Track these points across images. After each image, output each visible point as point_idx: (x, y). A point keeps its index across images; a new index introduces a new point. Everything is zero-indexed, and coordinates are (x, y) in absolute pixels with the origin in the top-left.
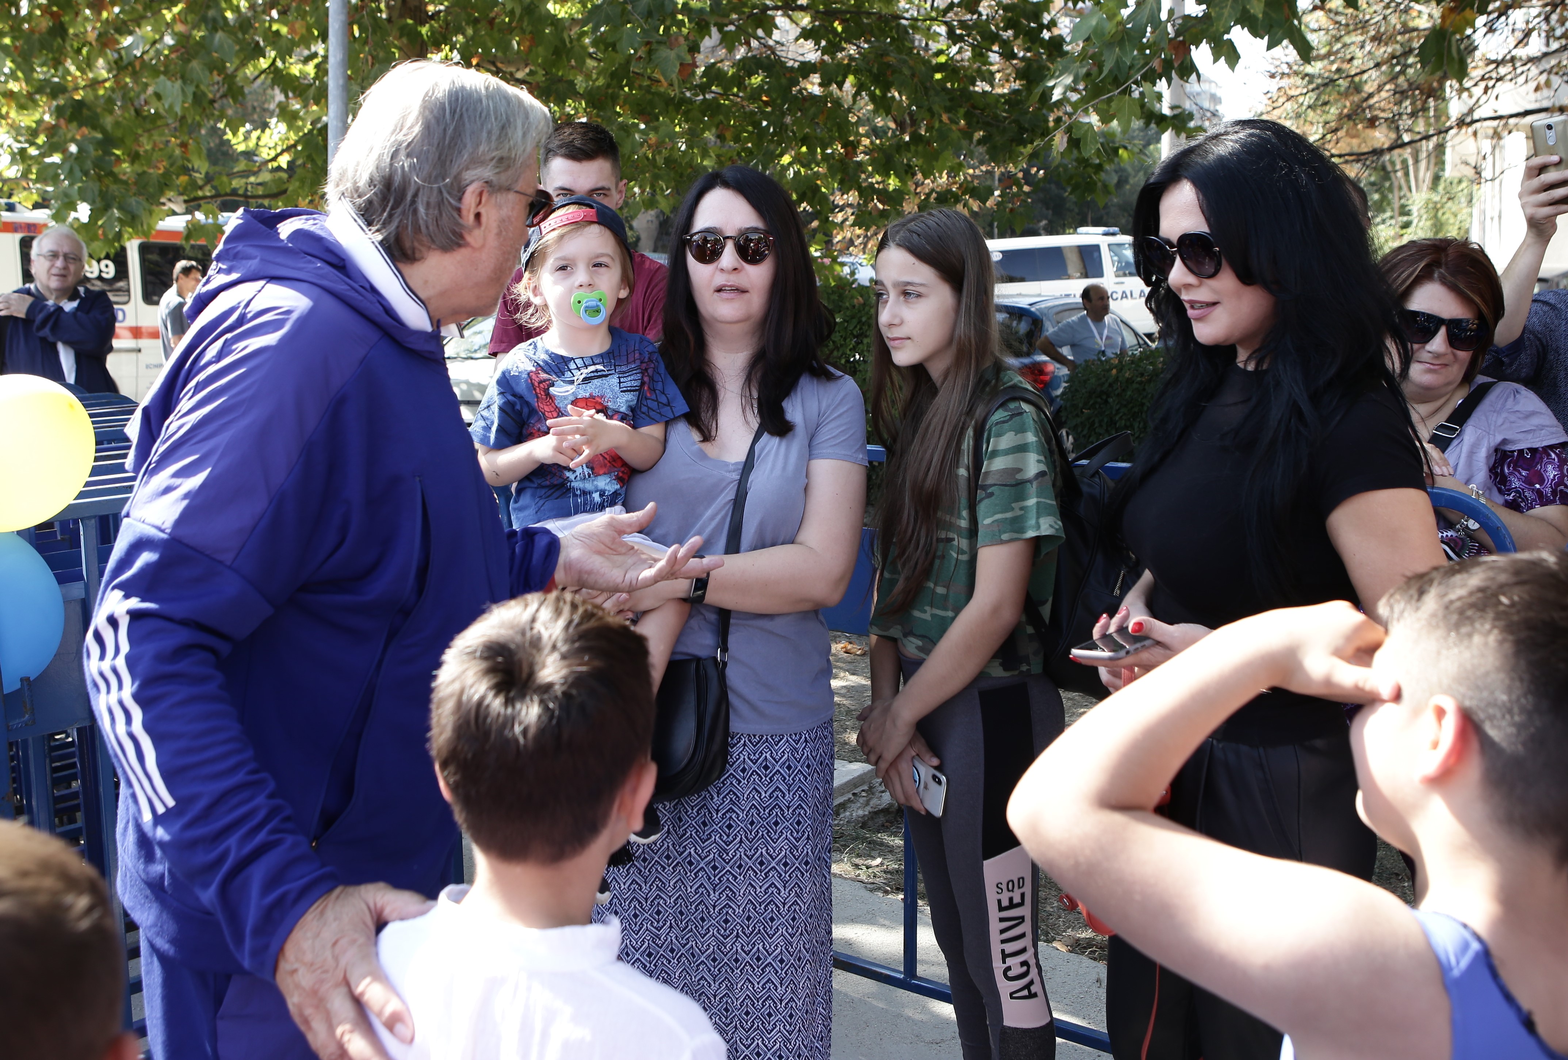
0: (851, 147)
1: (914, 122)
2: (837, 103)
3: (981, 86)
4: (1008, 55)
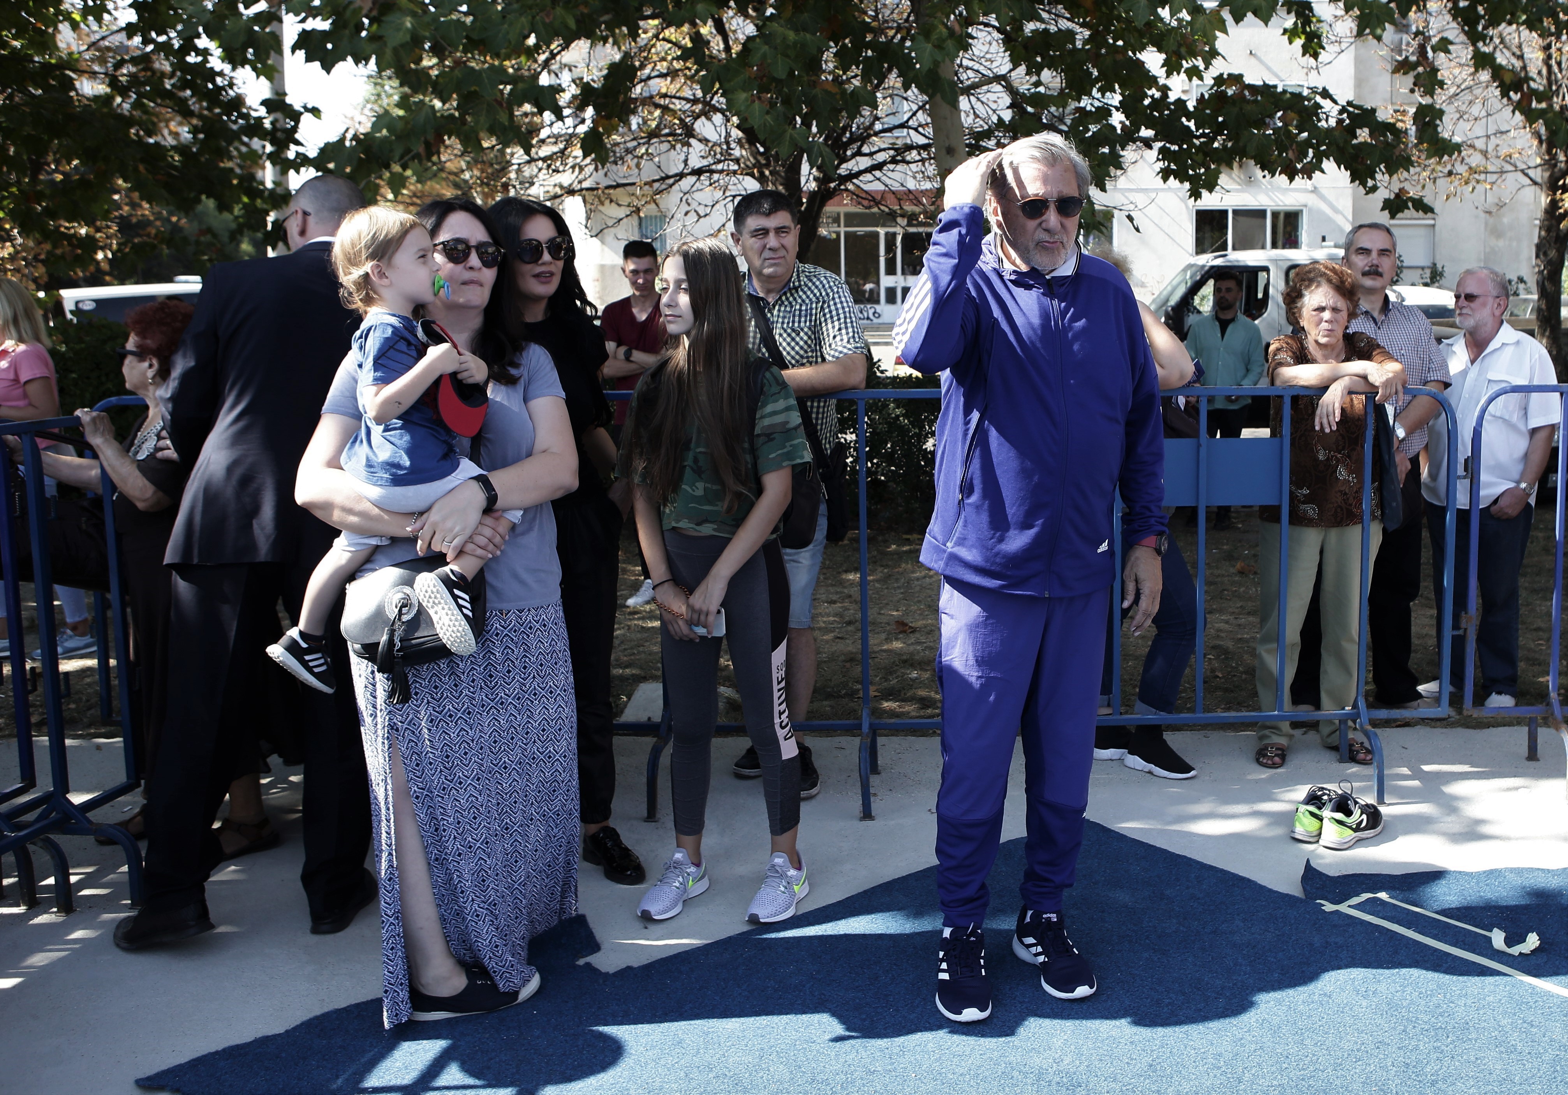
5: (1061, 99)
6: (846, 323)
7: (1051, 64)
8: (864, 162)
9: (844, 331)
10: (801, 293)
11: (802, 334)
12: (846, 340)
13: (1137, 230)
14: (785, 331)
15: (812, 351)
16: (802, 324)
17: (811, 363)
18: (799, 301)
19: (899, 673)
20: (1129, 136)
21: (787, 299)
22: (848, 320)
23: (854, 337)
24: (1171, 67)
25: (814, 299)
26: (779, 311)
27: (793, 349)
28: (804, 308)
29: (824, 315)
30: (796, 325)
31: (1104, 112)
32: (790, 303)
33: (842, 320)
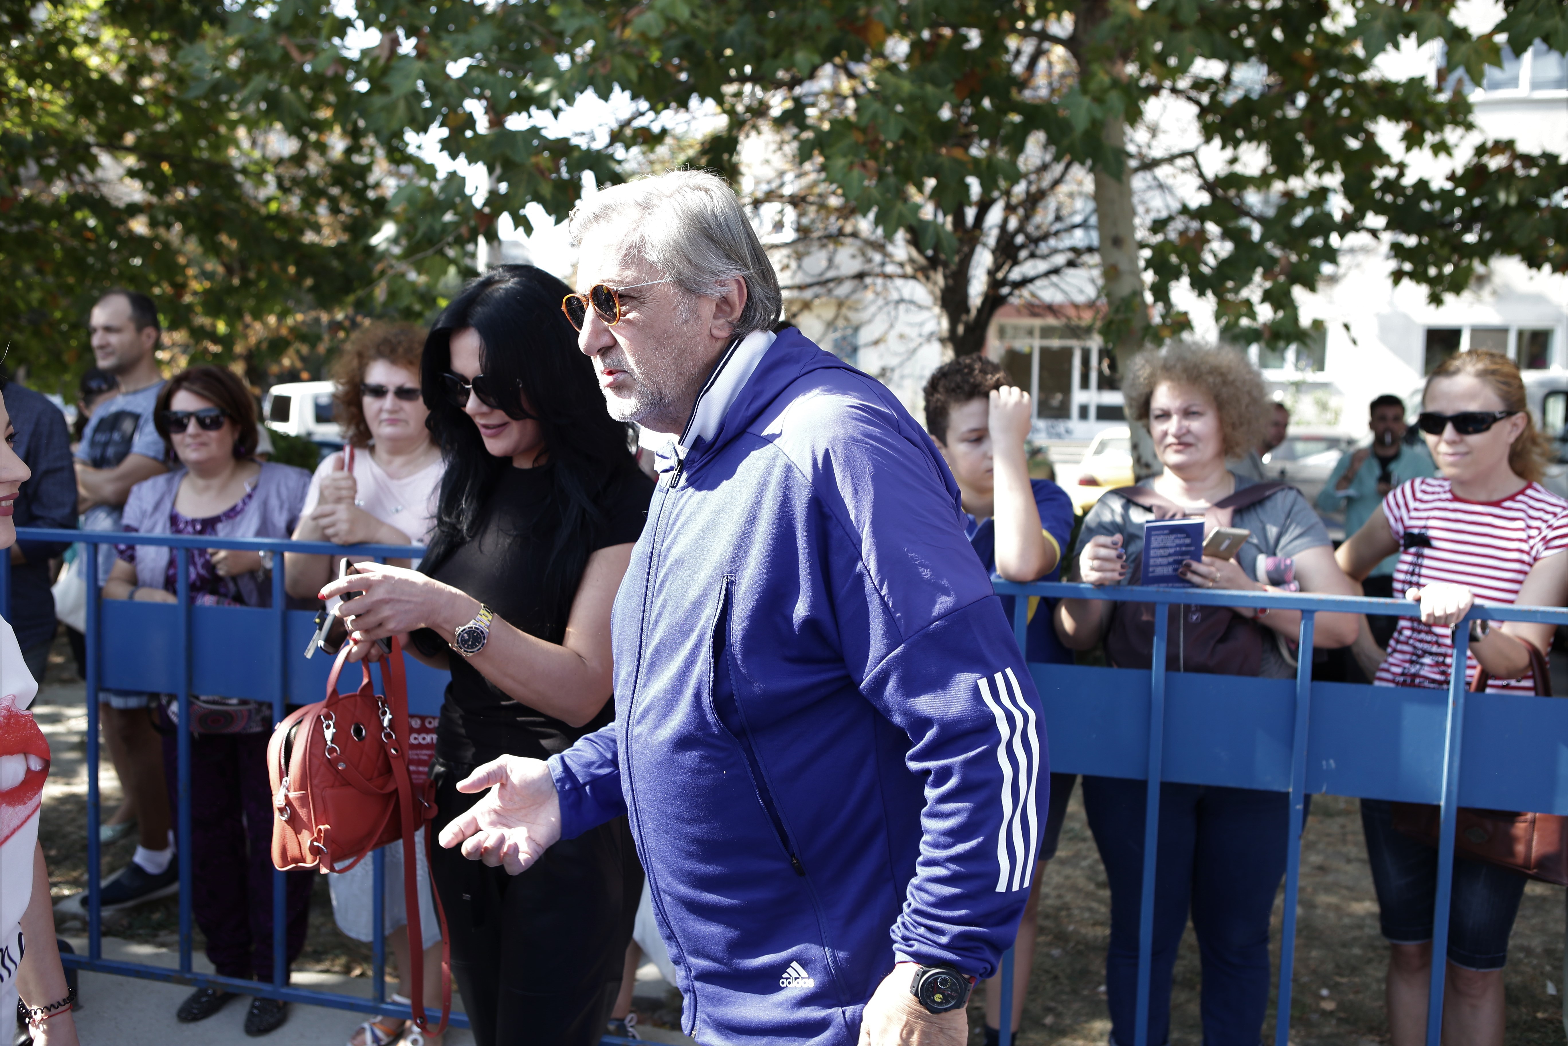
0: (180, 288)
1: (244, 267)
2: (166, 245)
3: (309, 237)
4: (335, 210)
5: (1263, 181)
7: (1251, 137)
8: (1042, 266)
13: (1354, 342)
20: (1350, 225)
24: (1412, 140)
31: (1320, 195)
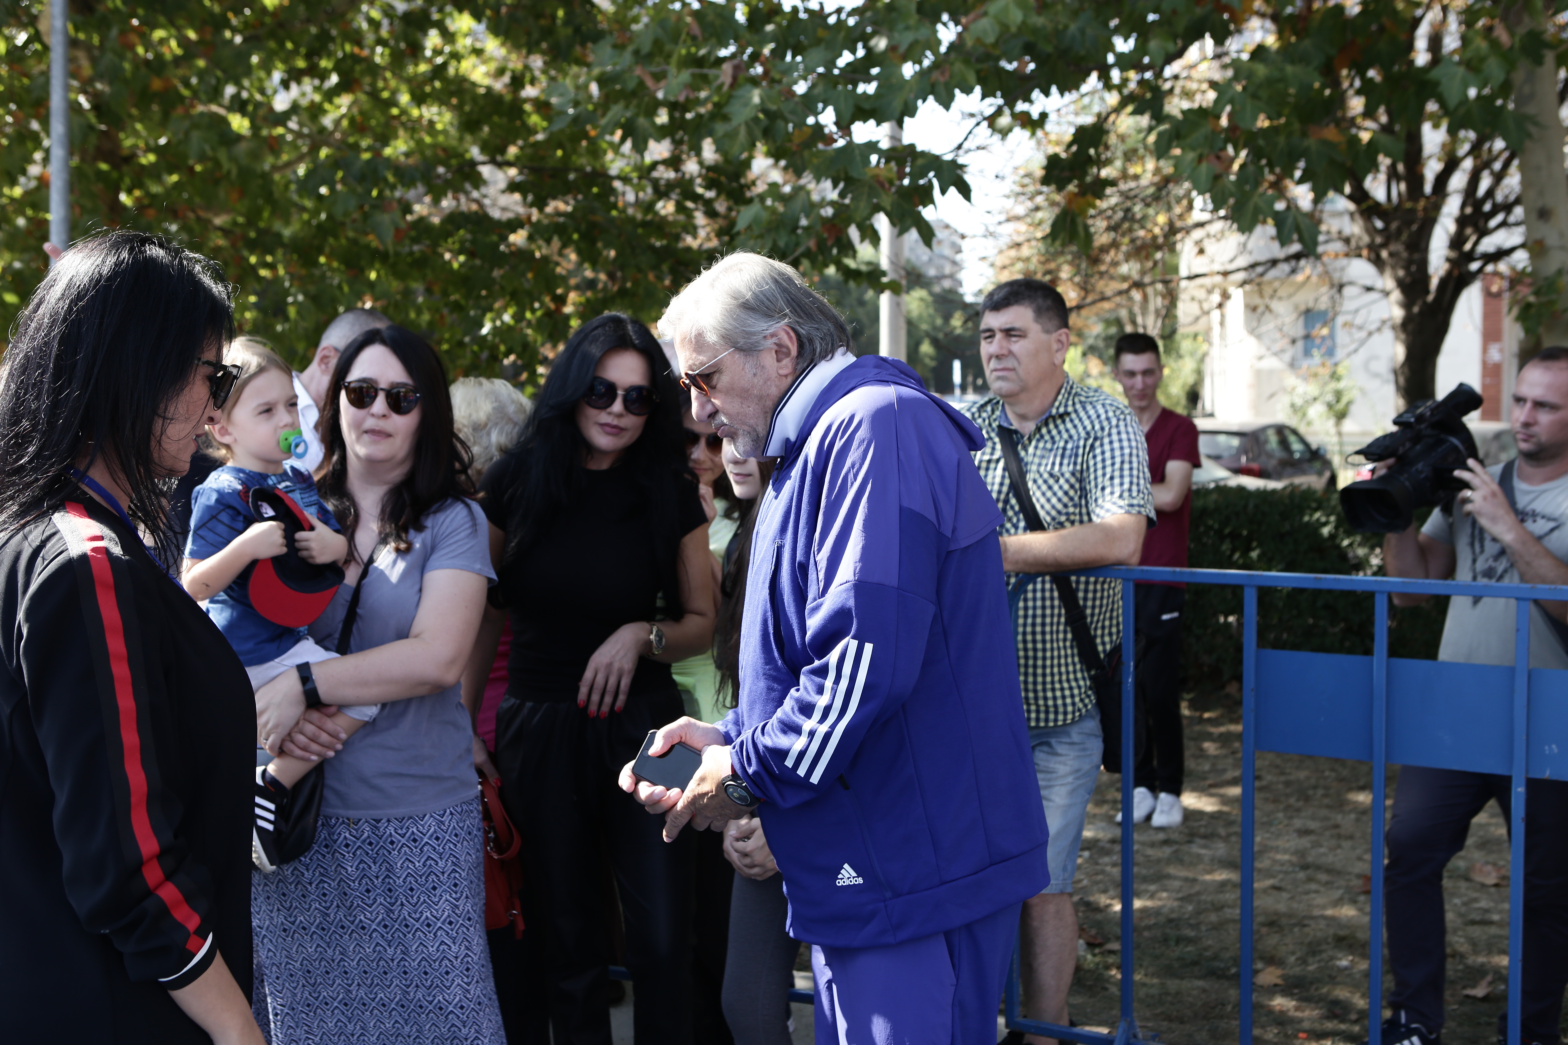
0: (561, 300)
2: (545, 257)
4: (711, 213)
6: (1121, 469)
9: (1117, 481)
10: (1069, 425)
11: (1062, 481)
12: (1117, 494)
14: (1041, 476)
15: (1075, 506)
16: (1065, 468)
17: (1073, 523)
18: (1065, 436)
19: (1324, 956)
21: (1049, 432)
22: (1126, 466)
23: (1130, 490)
25: (1083, 434)
26: (1036, 448)
27: (1048, 500)
28: (1069, 446)
29: (1094, 457)
30: (1057, 468)
32: (1052, 438)
33: (1117, 466)
